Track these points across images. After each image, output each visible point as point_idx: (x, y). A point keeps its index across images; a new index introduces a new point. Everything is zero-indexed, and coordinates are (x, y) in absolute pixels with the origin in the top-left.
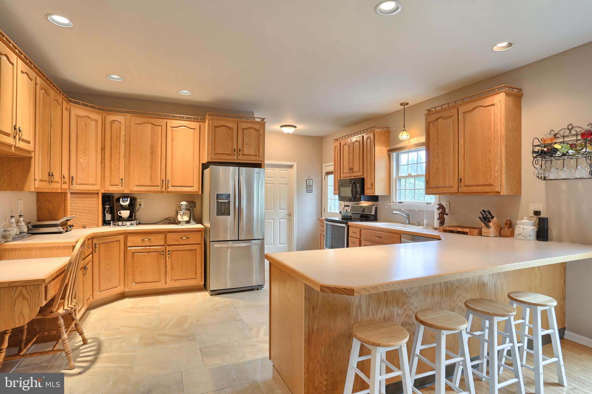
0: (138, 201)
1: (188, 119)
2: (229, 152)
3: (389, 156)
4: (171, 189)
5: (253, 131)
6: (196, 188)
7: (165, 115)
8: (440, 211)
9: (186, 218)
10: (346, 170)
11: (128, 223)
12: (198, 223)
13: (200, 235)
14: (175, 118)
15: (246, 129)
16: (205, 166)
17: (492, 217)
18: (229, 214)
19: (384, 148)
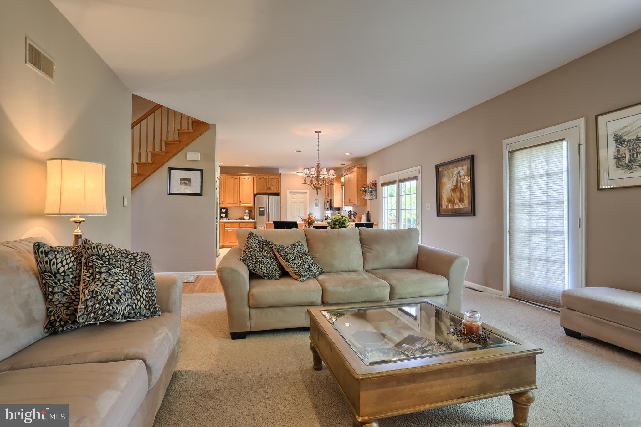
0: (228, 210)
1: (249, 175)
2: (265, 189)
3: (342, 188)
4: (242, 205)
5: (275, 180)
6: (251, 205)
7: (239, 174)
8: (349, 213)
9: (248, 218)
10: (327, 195)
11: (225, 219)
12: (253, 220)
13: (253, 224)
14: (243, 175)
15: (272, 179)
16: (255, 195)
17: (357, 214)
18: (264, 215)
19: (339, 184)
